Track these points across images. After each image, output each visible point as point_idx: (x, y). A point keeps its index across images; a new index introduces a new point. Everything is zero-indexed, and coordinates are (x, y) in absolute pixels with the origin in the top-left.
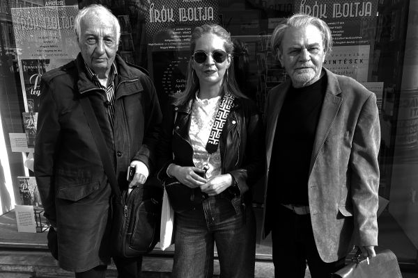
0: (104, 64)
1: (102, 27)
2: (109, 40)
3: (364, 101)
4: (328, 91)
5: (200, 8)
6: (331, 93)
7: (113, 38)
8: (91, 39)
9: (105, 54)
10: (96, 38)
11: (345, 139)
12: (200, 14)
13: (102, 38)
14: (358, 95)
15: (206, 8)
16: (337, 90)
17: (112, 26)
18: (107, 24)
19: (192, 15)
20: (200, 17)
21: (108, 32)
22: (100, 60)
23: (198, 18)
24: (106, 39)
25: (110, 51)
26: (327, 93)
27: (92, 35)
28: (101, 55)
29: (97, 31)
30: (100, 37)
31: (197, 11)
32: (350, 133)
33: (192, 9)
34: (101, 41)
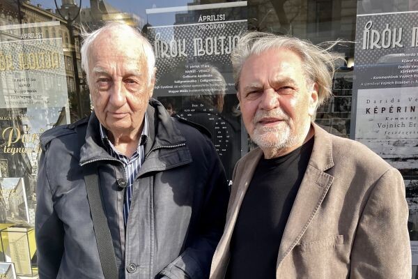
0: (125, 123)
1: (121, 59)
2: (132, 81)
3: (372, 182)
4: (311, 163)
5: (223, 38)
6: (316, 167)
7: (139, 77)
8: (103, 80)
9: (126, 105)
10: (110, 80)
11: (336, 248)
12: (222, 45)
13: (120, 78)
14: (361, 172)
15: (230, 37)
16: (328, 162)
17: (137, 56)
18: (130, 53)
19: (212, 48)
20: (222, 50)
21: (131, 67)
22: (118, 116)
23: (220, 51)
24: (128, 79)
25: (135, 100)
26: (310, 167)
27: (103, 73)
28: (118, 107)
29: (112, 67)
30: (115, 76)
31: (218, 41)
32: (346, 239)
33: (211, 39)
34: (119, 83)
